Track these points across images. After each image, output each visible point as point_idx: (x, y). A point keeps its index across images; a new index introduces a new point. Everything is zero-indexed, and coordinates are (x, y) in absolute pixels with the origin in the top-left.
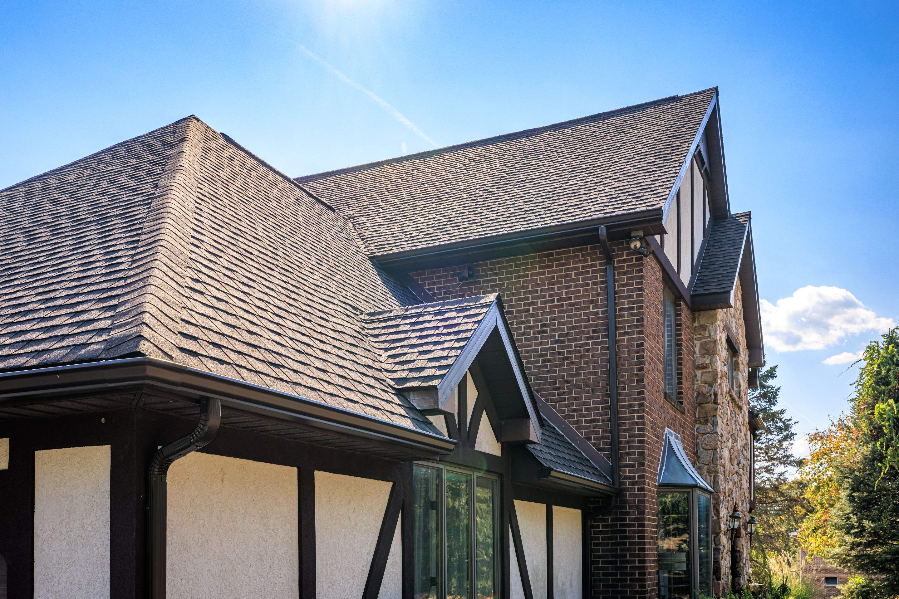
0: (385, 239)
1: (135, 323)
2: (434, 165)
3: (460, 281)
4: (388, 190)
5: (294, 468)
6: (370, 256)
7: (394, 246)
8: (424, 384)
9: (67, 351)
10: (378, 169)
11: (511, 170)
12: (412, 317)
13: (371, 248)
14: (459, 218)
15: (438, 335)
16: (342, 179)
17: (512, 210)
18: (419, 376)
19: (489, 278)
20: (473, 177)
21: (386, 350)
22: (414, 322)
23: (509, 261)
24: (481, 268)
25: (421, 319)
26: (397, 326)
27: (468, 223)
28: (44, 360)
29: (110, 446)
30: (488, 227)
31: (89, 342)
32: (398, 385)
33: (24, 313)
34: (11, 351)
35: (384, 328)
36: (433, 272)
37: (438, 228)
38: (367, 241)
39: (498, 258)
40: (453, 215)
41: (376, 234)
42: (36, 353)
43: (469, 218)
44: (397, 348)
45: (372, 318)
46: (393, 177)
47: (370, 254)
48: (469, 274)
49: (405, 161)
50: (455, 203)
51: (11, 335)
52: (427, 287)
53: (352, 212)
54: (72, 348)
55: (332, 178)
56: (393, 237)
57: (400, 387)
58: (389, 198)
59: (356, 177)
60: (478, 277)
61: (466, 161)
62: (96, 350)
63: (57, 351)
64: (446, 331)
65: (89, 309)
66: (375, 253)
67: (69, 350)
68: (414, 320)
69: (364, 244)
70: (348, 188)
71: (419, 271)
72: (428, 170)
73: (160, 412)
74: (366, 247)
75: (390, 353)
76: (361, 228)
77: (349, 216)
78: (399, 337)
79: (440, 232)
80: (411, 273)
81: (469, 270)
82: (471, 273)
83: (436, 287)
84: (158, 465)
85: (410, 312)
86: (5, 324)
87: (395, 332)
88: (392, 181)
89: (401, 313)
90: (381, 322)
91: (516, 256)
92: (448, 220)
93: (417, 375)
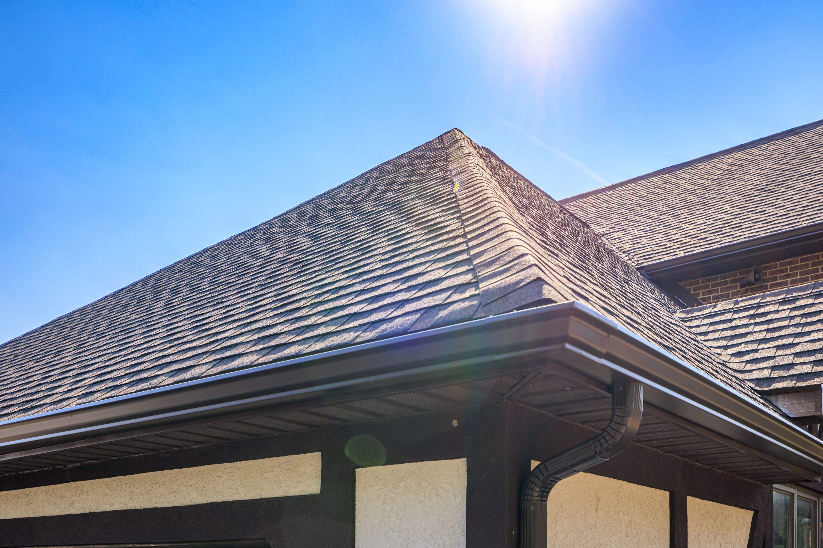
0: (650, 249)
1: (517, 268)
2: (688, 176)
3: (742, 286)
4: (639, 205)
5: (666, 492)
6: (637, 267)
7: (663, 255)
8: (799, 384)
9: (417, 316)
10: (623, 188)
11: (787, 167)
12: (747, 309)
13: (637, 259)
14: (736, 219)
15: (796, 326)
16: (585, 203)
17: (805, 203)
18: (788, 374)
19: (778, 281)
20: (740, 179)
21: (725, 348)
22: (753, 315)
23: (805, 260)
24: (768, 271)
25: (761, 311)
26: (731, 320)
27: (750, 222)
28: (383, 331)
29: (465, 460)
30: (779, 223)
31: (447, 301)
32: (760, 387)
33: (333, 291)
34: (331, 329)
35: (712, 324)
36: (709, 280)
37: (713, 231)
38: (629, 254)
39: (790, 257)
40: (728, 217)
41: (638, 246)
42: (368, 326)
43: (750, 217)
44: (740, 344)
45: (689, 316)
46: (641, 193)
47: (637, 265)
48: (755, 277)
49: (653, 177)
50: (726, 206)
51: (324, 313)
52: (701, 297)
53: (604, 230)
54: (423, 312)
55: (572, 204)
56: (659, 246)
57: (765, 389)
58: (644, 211)
59: (599, 199)
60: (765, 281)
61: (725, 167)
62: (466, 309)
63: (400, 319)
64: (804, 320)
65: (426, 270)
66: (643, 263)
67: (419, 315)
68: (751, 312)
69: (627, 256)
70: (593, 210)
71: (692, 280)
72: (681, 182)
73: (534, 409)
74: (630, 259)
75: (731, 351)
76: (619, 242)
77: (602, 233)
78: (738, 333)
79: (718, 235)
80: (682, 283)
81: (755, 273)
82: (757, 276)
83: (711, 296)
84: (538, 486)
85: (741, 304)
86: (312, 304)
87: (730, 328)
88: (641, 197)
89: (731, 306)
90: (704, 318)
91: (814, 253)
92: (724, 222)
93: (785, 373)
